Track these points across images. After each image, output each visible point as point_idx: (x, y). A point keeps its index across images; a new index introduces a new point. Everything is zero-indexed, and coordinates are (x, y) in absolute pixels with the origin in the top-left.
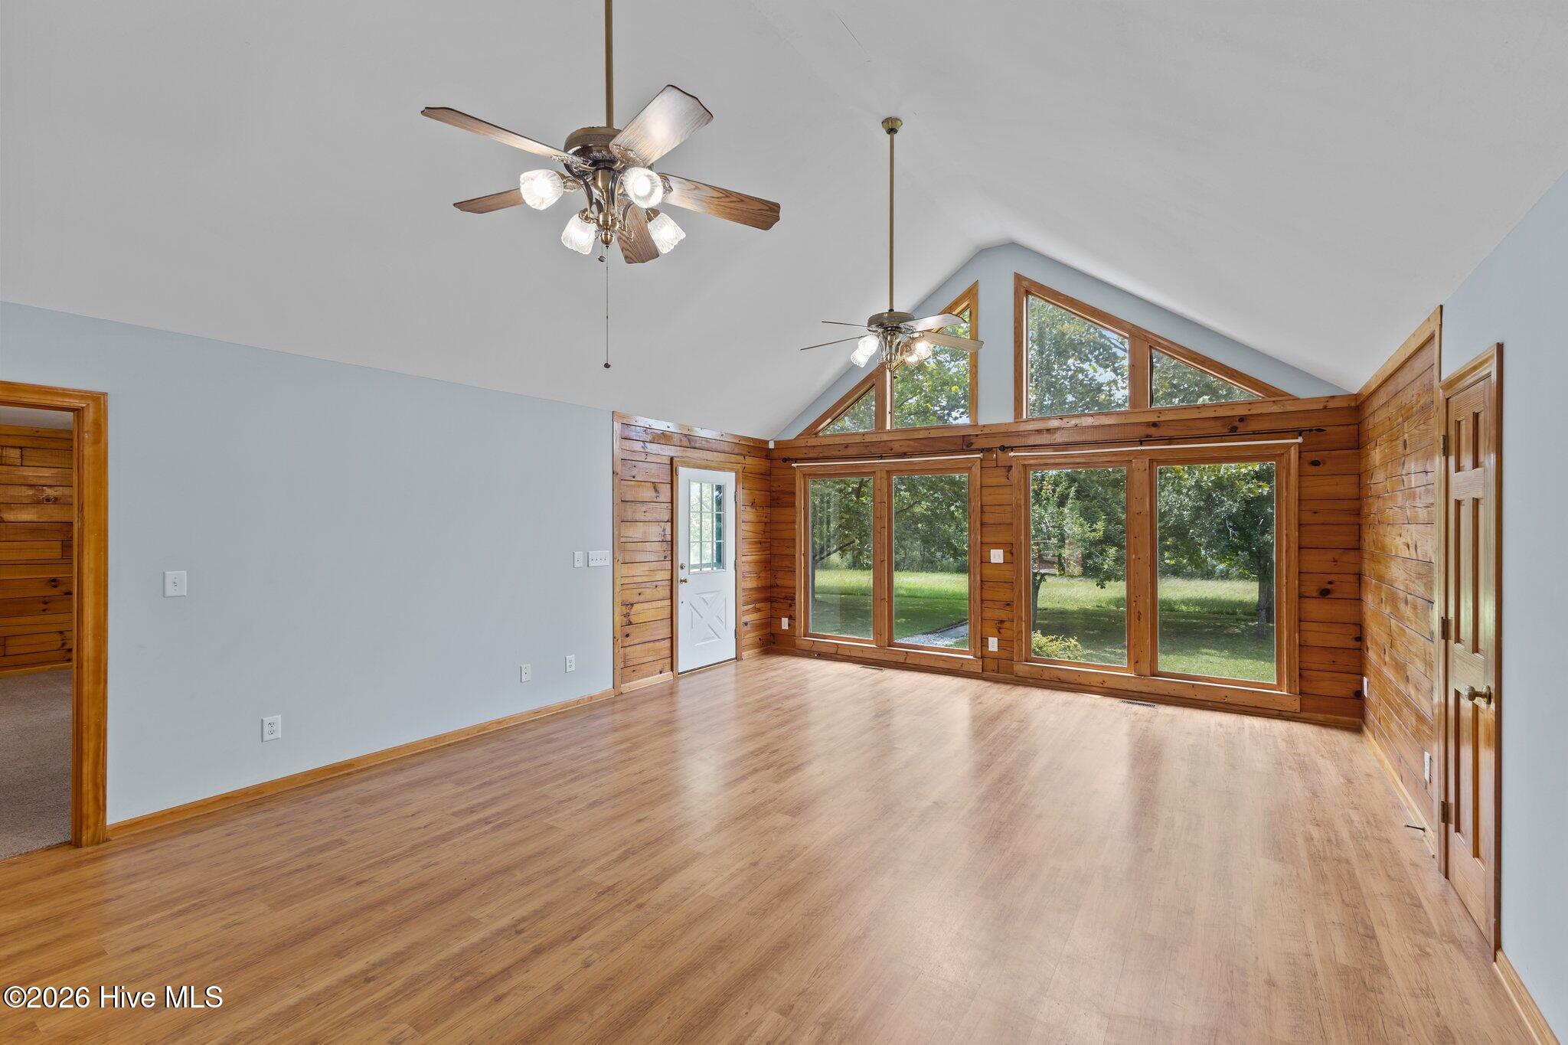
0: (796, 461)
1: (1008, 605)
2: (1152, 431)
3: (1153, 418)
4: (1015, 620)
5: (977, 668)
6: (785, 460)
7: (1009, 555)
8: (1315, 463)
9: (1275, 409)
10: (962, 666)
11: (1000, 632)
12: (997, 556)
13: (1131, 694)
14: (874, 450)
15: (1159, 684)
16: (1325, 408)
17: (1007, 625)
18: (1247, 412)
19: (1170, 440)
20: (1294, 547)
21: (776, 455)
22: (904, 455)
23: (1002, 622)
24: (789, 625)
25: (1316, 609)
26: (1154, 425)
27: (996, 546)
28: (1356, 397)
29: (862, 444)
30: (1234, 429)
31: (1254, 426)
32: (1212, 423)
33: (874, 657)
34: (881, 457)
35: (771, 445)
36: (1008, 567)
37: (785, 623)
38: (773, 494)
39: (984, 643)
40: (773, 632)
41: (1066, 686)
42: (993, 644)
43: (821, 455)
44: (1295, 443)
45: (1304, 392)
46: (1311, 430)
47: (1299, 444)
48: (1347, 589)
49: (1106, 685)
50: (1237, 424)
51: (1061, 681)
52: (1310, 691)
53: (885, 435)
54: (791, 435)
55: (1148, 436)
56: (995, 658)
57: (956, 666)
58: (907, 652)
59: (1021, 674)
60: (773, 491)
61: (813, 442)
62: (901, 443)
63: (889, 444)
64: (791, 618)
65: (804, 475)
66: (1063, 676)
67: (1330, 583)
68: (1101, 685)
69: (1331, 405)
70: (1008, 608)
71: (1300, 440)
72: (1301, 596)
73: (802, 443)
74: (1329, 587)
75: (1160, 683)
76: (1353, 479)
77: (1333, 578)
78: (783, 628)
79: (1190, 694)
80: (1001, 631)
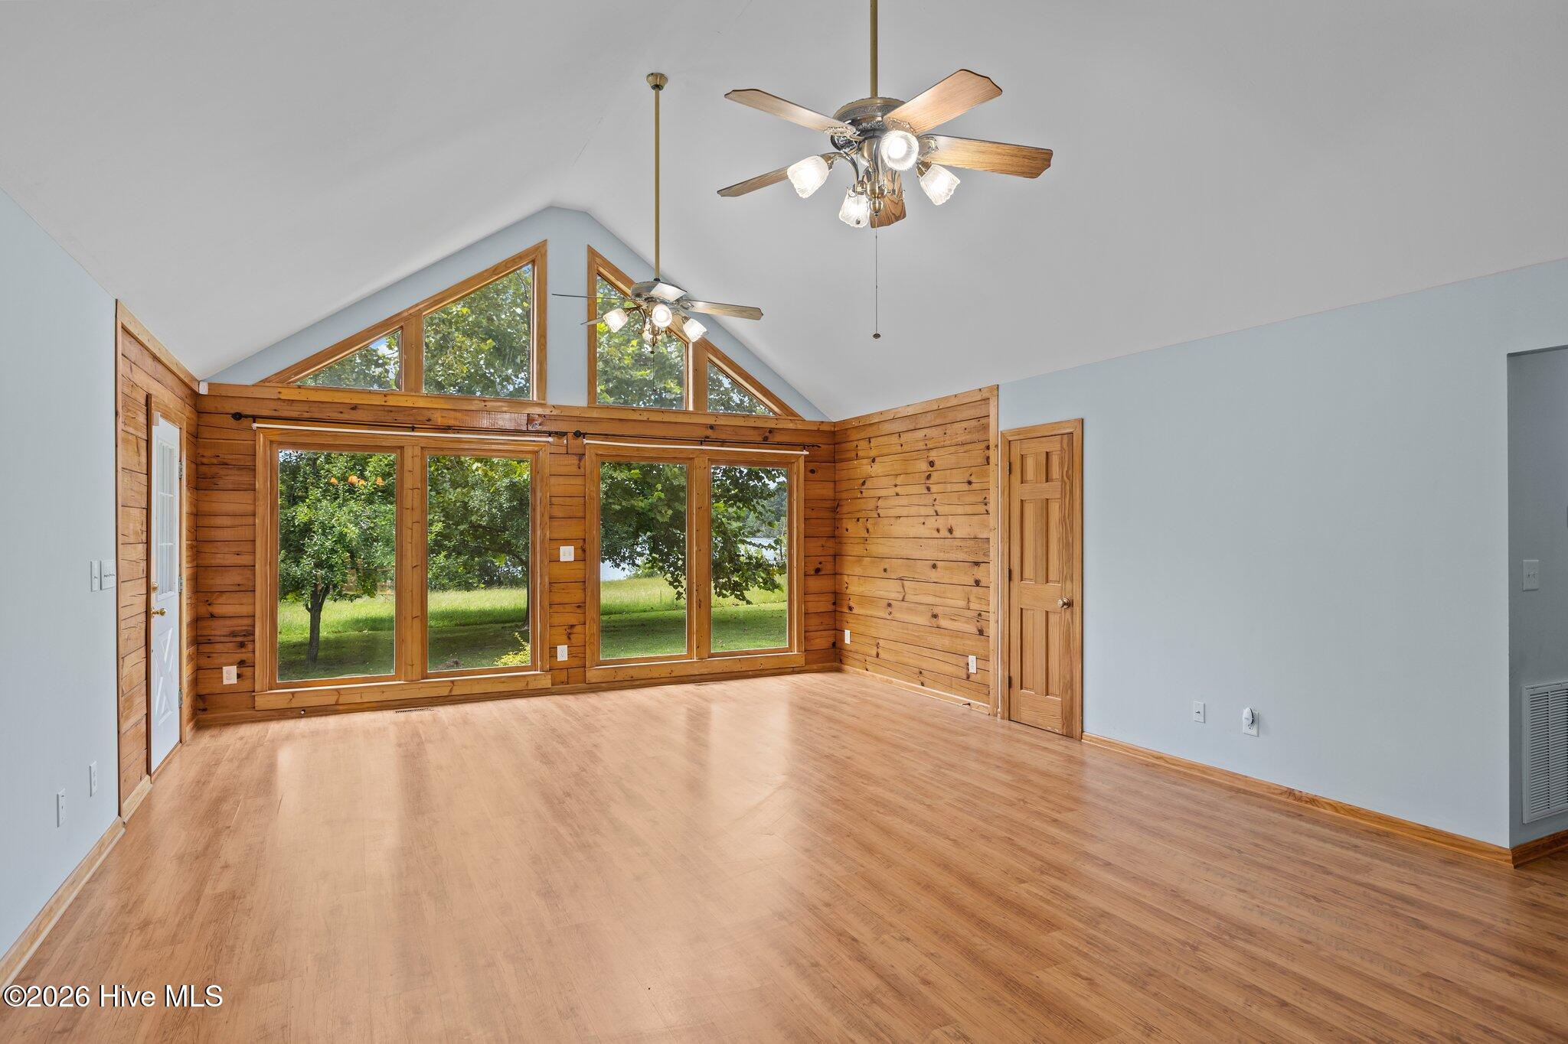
0: (255, 418)
1: (579, 607)
2: (709, 432)
3: (711, 421)
4: (588, 622)
5: (546, 683)
6: (238, 416)
7: (580, 551)
8: (812, 471)
9: (791, 426)
10: (527, 684)
11: (569, 638)
12: (567, 553)
13: (693, 678)
14: (401, 418)
15: (716, 665)
16: (818, 430)
17: (578, 629)
18: (773, 426)
19: (723, 443)
20: (802, 536)
21: (210, 405)
22: (447, 429)
23: (572, 626)
24: (239, 676)
25: (815, 584)
26: (712, 427)
27: (567, 541)
28: (835, 424)
29: (382, 408)
30: (766, 439)
31: (778, 438)
32: (751, 432)
33: (403, 697)
34: (413, 429)
35: (203, 390)
36: (580, 565)
37: (230, 675)
38: (203, 469)
39: (553, 654)
40: (204, 692)
41: (638, 683)
42: (563, 653)
43: (306, 415)
44: (802, 455)
45: (809, 416)
46: (813, 446)
47: (806, 456)
48: (828, 568)
49: (673, 674)
50: (767, 434)
51: (632, 679)
52: (812, 648)
53: (420, 399)
54: (248, 378)
55: (707, 437)
56: (565, 668)
57: (519, 686)
58: (452, 682)
59: (594, 680)
60: (203, 464)
61: (287, 394)
62: (445, 414)
63: (426, 412)
64: (241, 664)
65: (271, 442)
66: (636, 674)
67: (820, 563)
68: (669, 675)
69: (822, 428)
70: (579, 611)
71: (805, 453)
72: (806, 575)
73: (271, 393)
74: (819, 566)
75: (717, 662)
76: (832, 485)
77: (822, 559)
78: (226, 682)
79: (737, 667)
80: (572, 636)
